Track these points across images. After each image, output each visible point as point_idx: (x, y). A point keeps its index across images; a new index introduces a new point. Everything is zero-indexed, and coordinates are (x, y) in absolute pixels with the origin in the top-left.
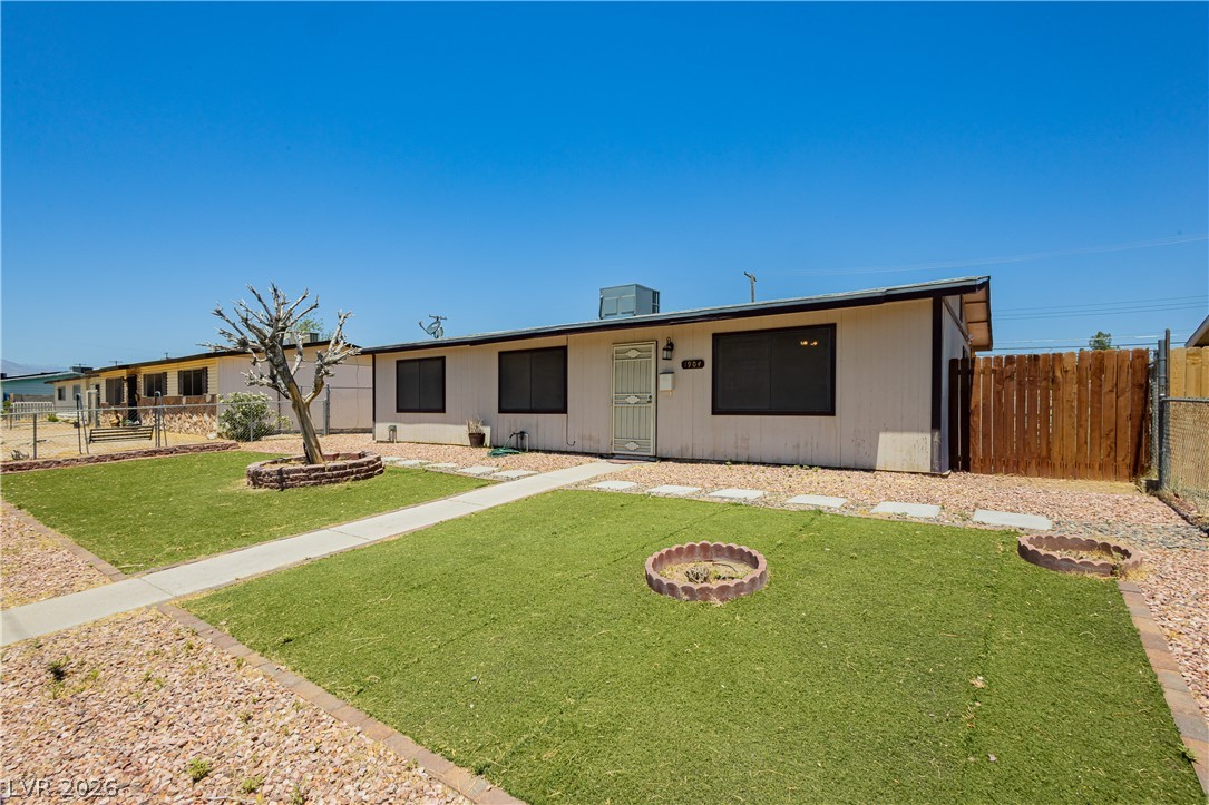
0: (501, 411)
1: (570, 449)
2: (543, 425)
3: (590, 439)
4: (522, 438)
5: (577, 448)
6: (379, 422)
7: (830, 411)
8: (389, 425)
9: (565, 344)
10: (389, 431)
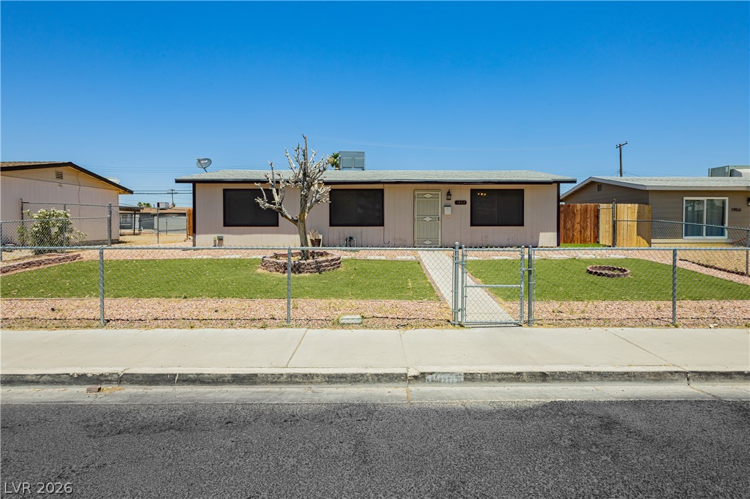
0: (331, 225)
1: (386, 245)
2: (366, 234)
3: (400, 239)
4: (351, 240)
5: (391, 245)
6: (200, 234)
7: (522, 225)
8: (216, 236)
9: (382, 188)
10: (215, 241)
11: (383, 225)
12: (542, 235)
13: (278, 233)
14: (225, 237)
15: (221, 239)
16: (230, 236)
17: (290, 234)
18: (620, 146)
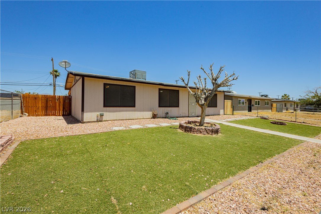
0: (159, 107)
1: (180, 116)
2: (173, 111)
3: (184, 113)
4: (167, 114)
5: (181, 116)
6: (87, 112)
7: (216, 107)
8: (99, 113)
9: (178, 90)
10: (98, 116)
11: (179, 107)
12: (221, 110)
13: (135, 111)
14: (105, 113)
15: (102, 115)
16: (108, 113)
17: (140, 111)
18: (177, 81)
